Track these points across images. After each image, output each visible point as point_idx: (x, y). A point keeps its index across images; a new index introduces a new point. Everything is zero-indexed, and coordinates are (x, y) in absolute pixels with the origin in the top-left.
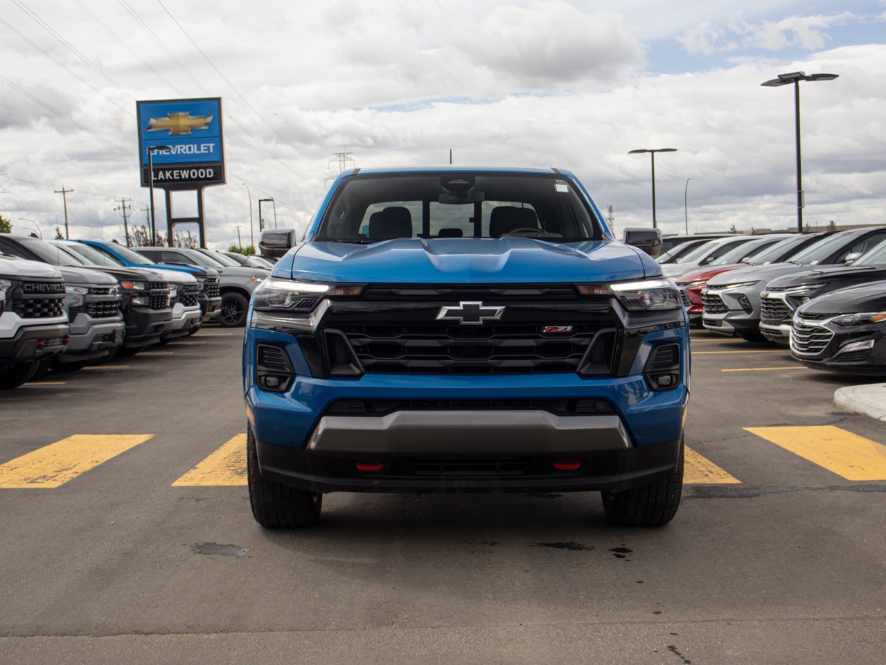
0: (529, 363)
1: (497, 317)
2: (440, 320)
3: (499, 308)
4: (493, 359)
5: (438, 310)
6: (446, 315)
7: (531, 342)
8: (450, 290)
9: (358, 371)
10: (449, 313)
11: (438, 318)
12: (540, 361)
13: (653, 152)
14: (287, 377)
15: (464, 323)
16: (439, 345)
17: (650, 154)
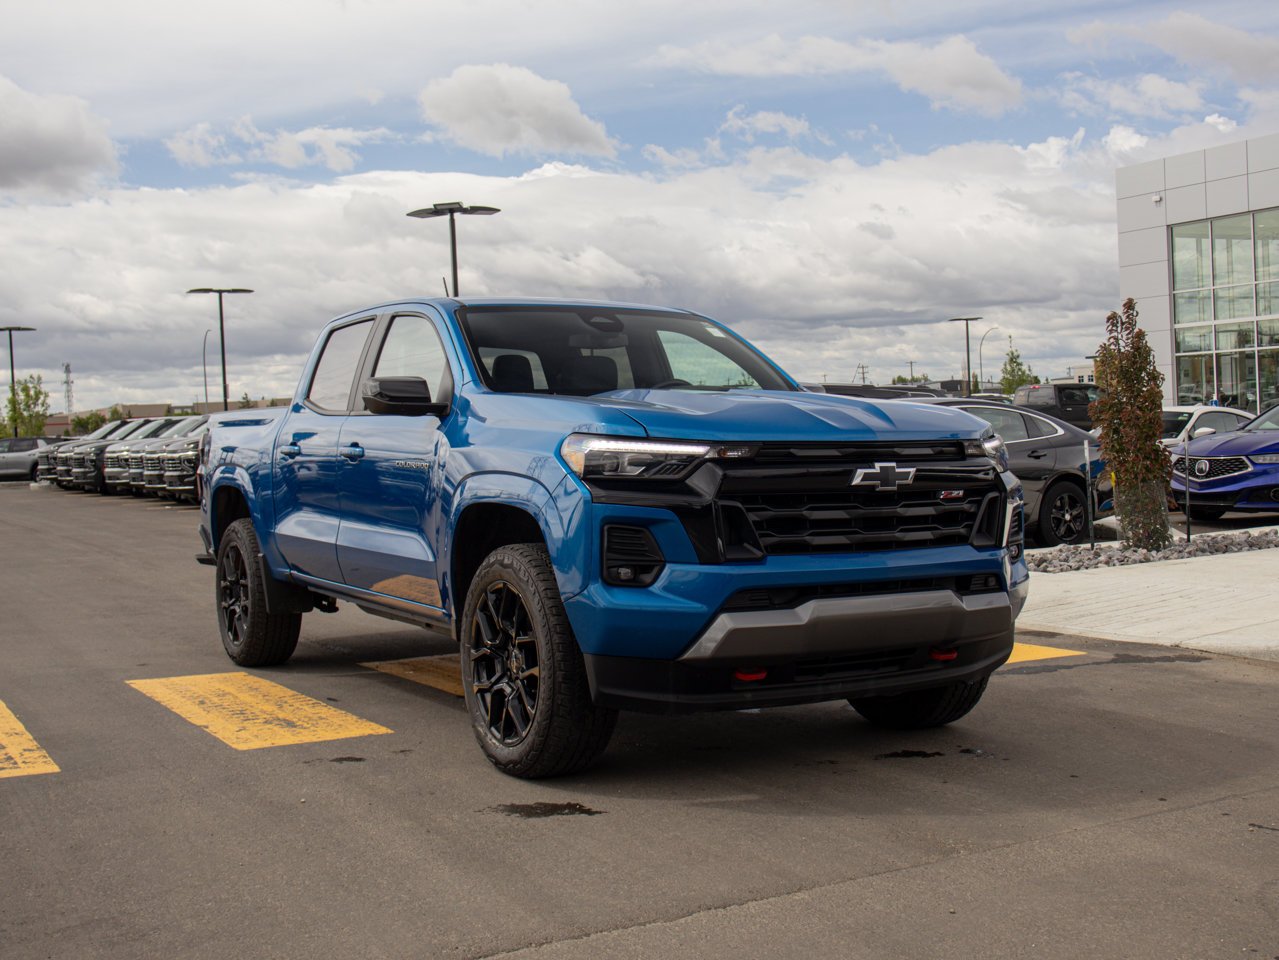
0: (927, 535)
1: (910, 481)
2: (856, 486)
3: (912, 470)
4: (901, 531)
5: (851, 474)
6: (862, 480)
7: (930, 511)
8: (855, 450)
9: (759, 554)
10: (866, 477)
11: (854, 483)
12: (939, 531)
13: (220, 292)
14: (653, 567)
15: (880, 488)
16: (847, 516)
17: (217, 295)
